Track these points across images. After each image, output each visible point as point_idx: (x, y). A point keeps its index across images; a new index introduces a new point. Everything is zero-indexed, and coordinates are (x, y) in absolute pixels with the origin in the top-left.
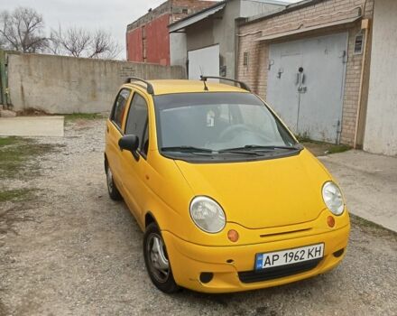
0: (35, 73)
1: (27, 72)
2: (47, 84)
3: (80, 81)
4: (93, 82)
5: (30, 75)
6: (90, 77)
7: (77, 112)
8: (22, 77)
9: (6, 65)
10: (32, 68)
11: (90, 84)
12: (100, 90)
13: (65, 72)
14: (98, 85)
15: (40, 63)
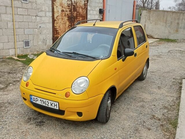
0: (151, 19)
1: (148, 18)
2: (155, 24)
3: (171, 23)
4: (178, 23)
5: (149, 19)
6: (177, 21)
7: (167, 38)
8: (146, 20)
9: (141, 15)
10: (151, 16)
11: (176, 25)
12: (181, 28)
13: (165, 18)
14: (180, 25)
15: (154, 14)
